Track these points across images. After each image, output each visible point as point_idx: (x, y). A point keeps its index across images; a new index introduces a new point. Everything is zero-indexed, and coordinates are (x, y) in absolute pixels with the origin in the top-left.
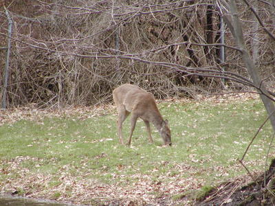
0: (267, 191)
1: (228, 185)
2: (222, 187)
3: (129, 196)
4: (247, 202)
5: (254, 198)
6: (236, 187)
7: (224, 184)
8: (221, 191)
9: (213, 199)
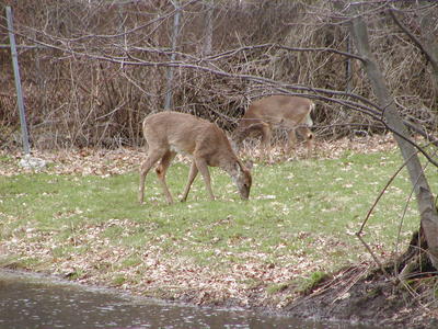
0: (398, 282)
1: (350, 271)
2: (340, 275)
3: (214, 285)
4: (368, 299)
5: (379, 292)
6: (361, 275)
7: (344, 269)
8: (337, 280)
9: (323, 293)
